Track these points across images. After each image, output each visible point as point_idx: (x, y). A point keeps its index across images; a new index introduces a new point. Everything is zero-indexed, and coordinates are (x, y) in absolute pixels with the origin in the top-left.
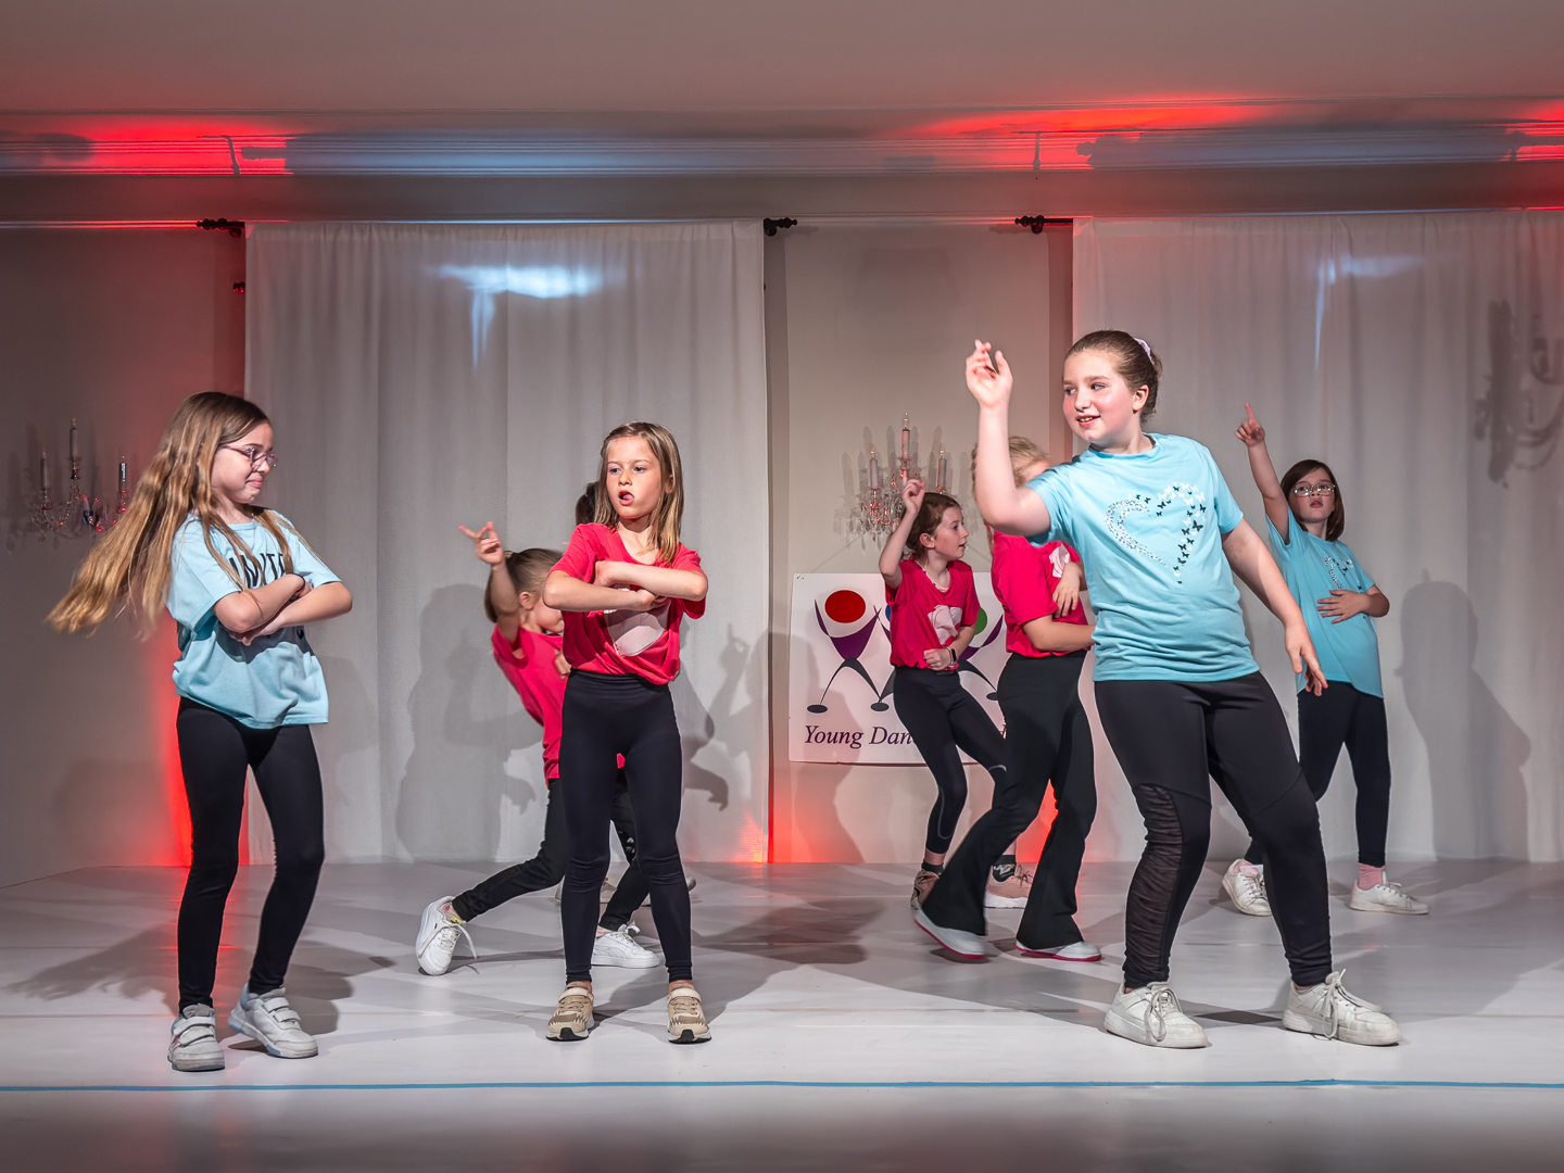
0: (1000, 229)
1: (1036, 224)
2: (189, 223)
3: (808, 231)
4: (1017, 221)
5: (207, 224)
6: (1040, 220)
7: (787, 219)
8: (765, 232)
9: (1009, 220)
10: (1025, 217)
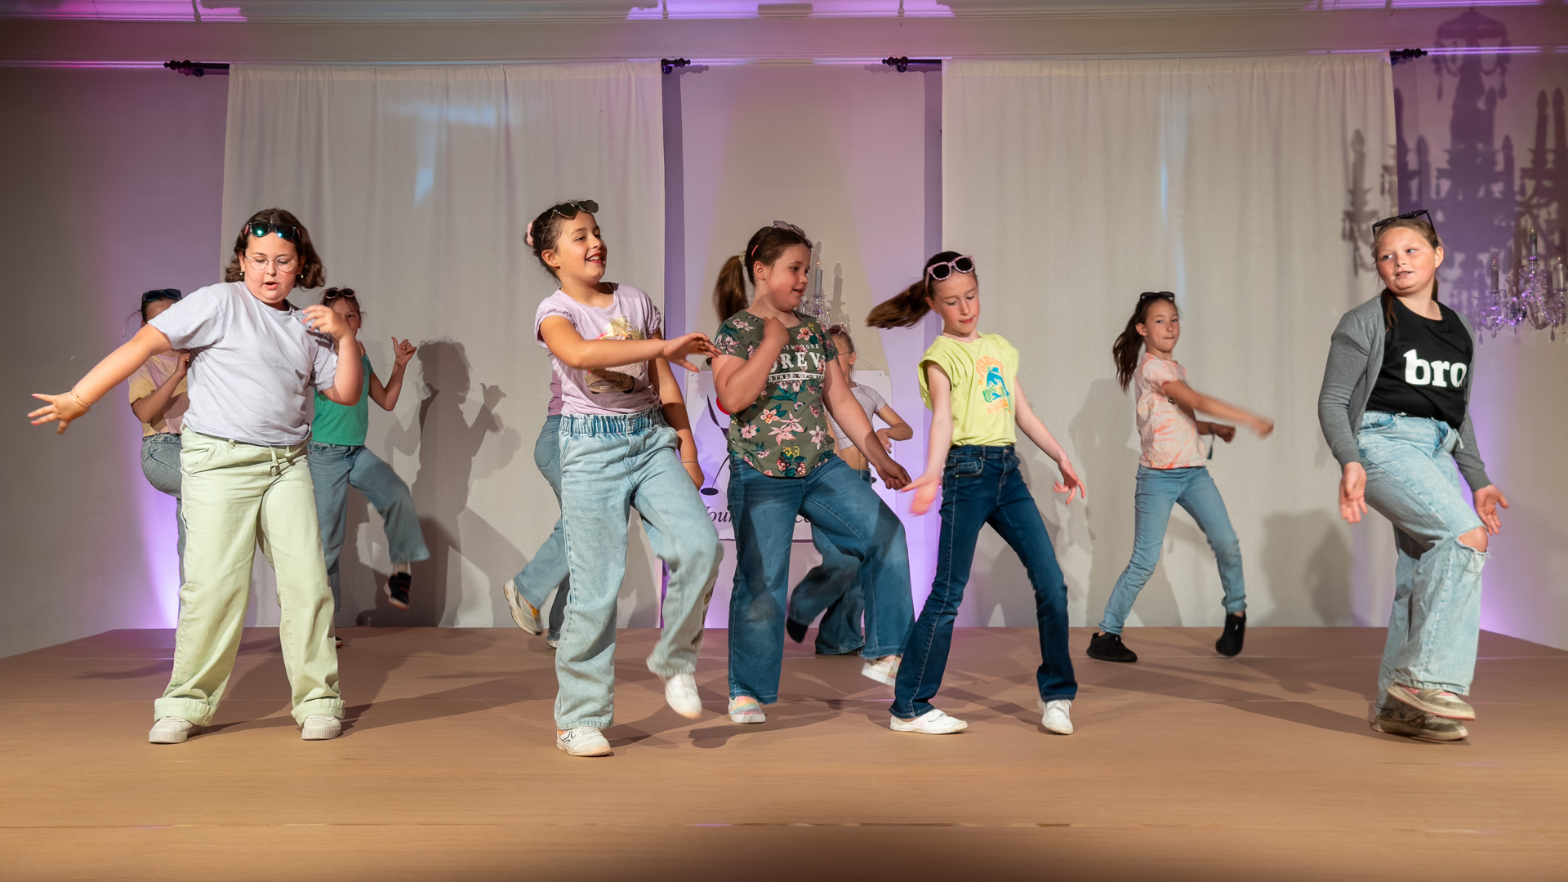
0: (873, 69)
1: (901, 64)
2: (159, 65)
3: (700, 69)
4: (884, 61)
5: (173, 65)
6: (905, 60)
7: (682, 60)
8: (663, 70)
9: (878, 61)
10: (891, 59)
